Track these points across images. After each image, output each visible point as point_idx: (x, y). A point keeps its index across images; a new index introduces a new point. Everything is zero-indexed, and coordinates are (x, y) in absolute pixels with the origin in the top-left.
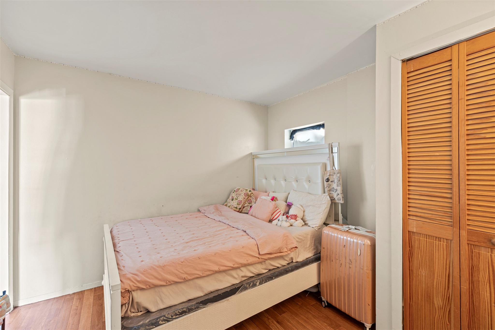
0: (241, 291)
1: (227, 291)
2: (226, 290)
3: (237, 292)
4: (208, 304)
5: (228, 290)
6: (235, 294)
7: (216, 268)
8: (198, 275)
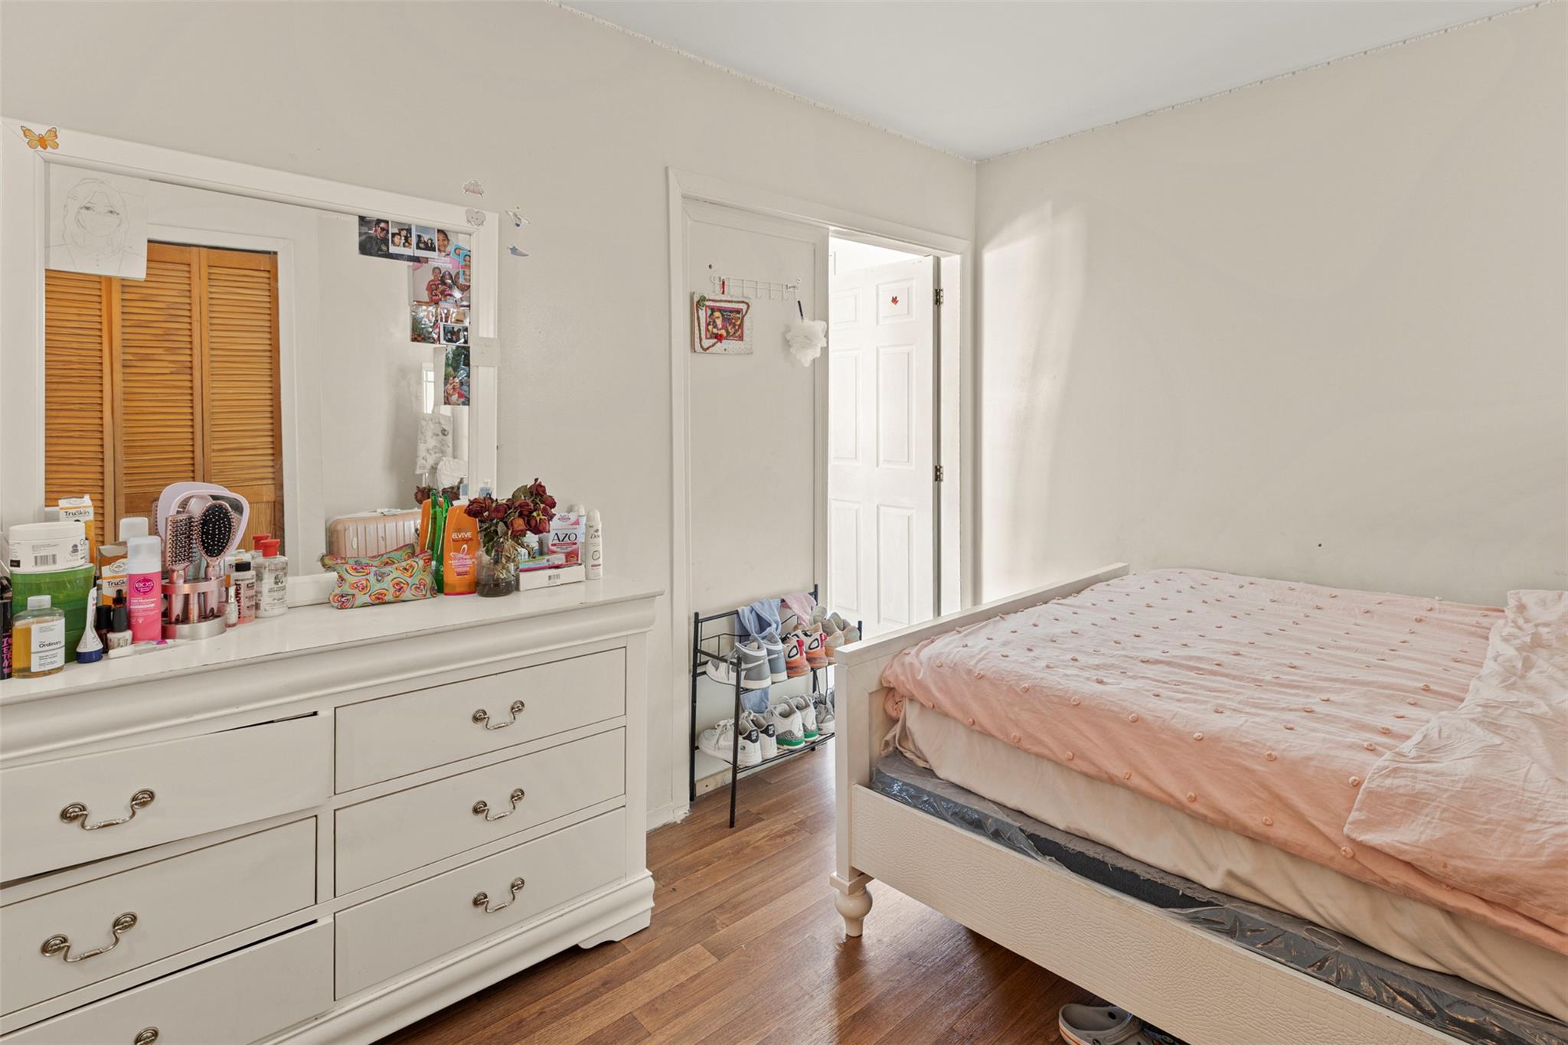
0: (1194, 920)
1: (1137, 876)
2: (1140, 871)
3: (1175, 910)
4: (1048, 858)
5: (1143, 873)
6: (1161, 907)
7: (1118, 770)
8: (1051, 750)
